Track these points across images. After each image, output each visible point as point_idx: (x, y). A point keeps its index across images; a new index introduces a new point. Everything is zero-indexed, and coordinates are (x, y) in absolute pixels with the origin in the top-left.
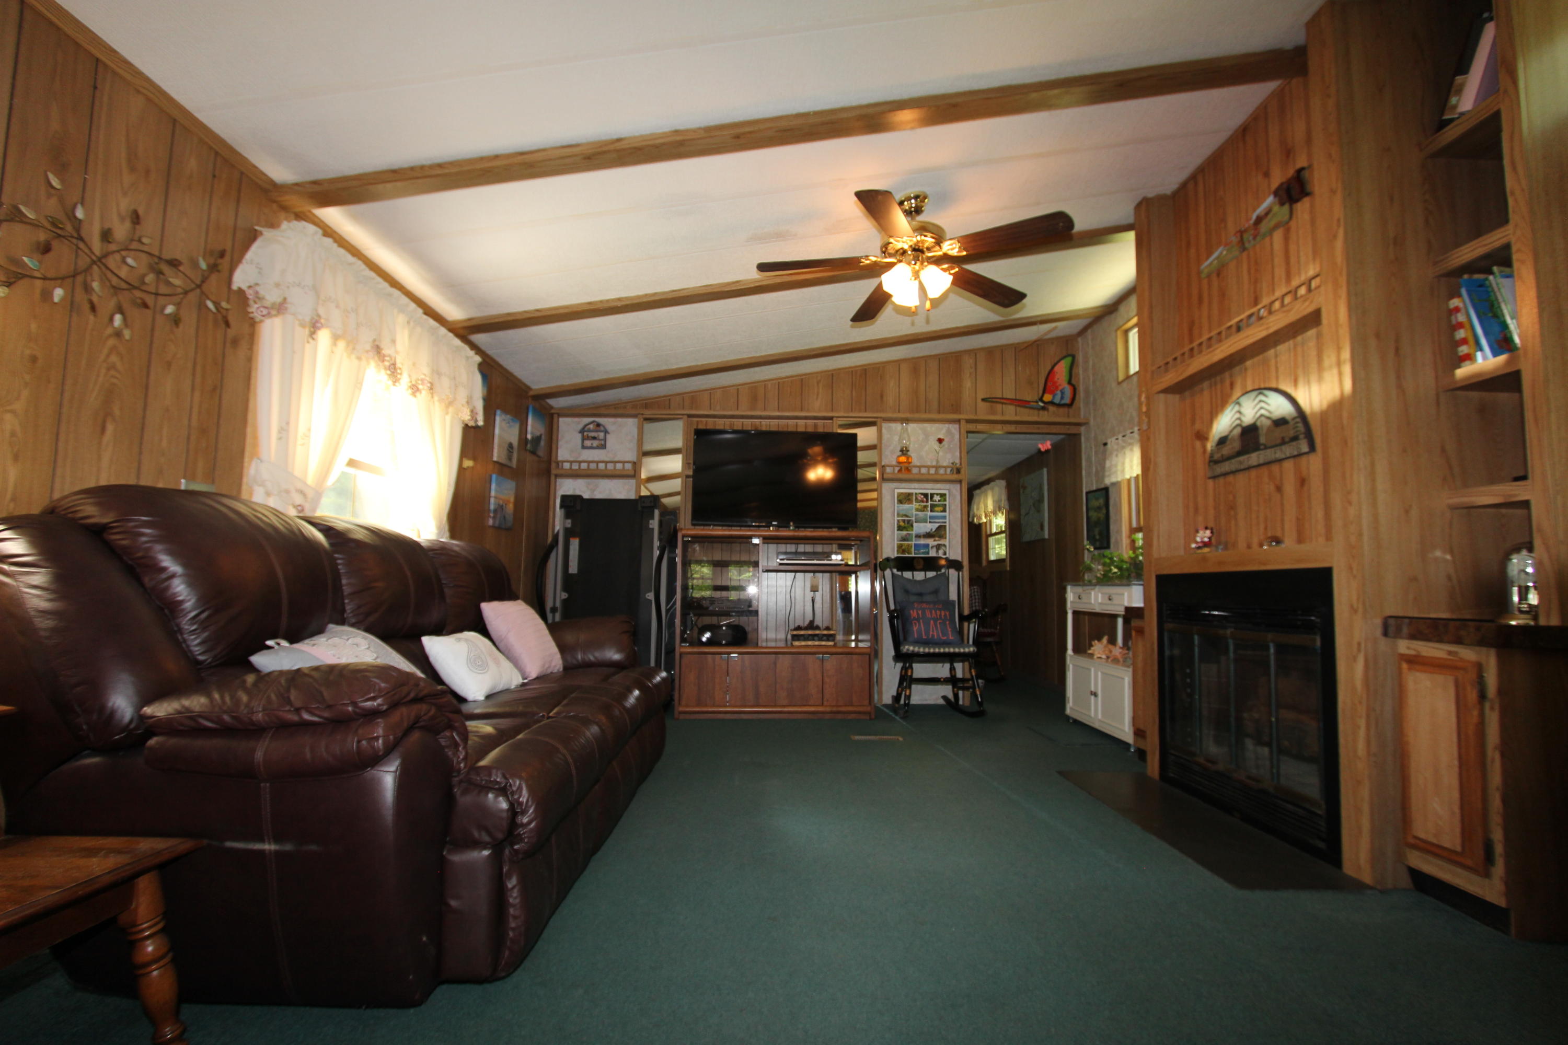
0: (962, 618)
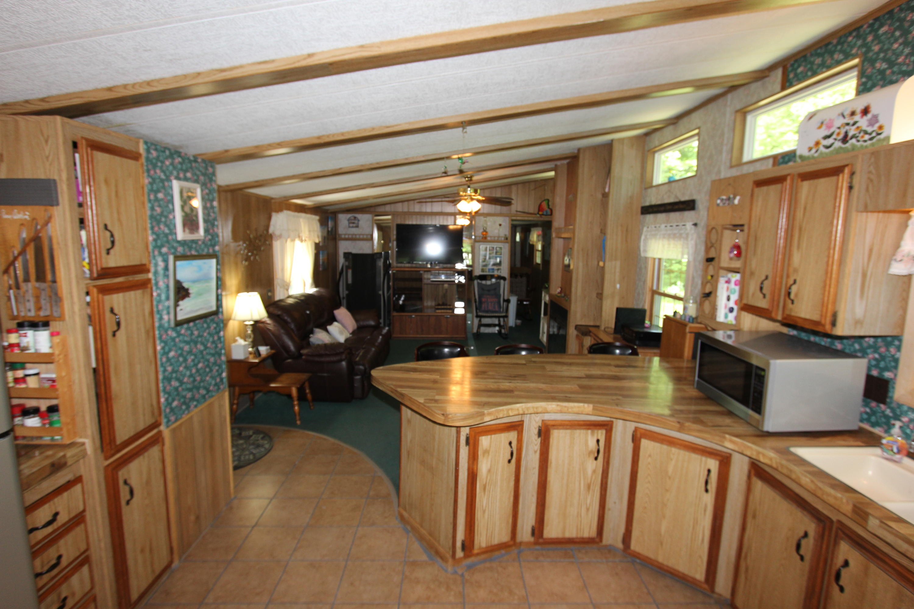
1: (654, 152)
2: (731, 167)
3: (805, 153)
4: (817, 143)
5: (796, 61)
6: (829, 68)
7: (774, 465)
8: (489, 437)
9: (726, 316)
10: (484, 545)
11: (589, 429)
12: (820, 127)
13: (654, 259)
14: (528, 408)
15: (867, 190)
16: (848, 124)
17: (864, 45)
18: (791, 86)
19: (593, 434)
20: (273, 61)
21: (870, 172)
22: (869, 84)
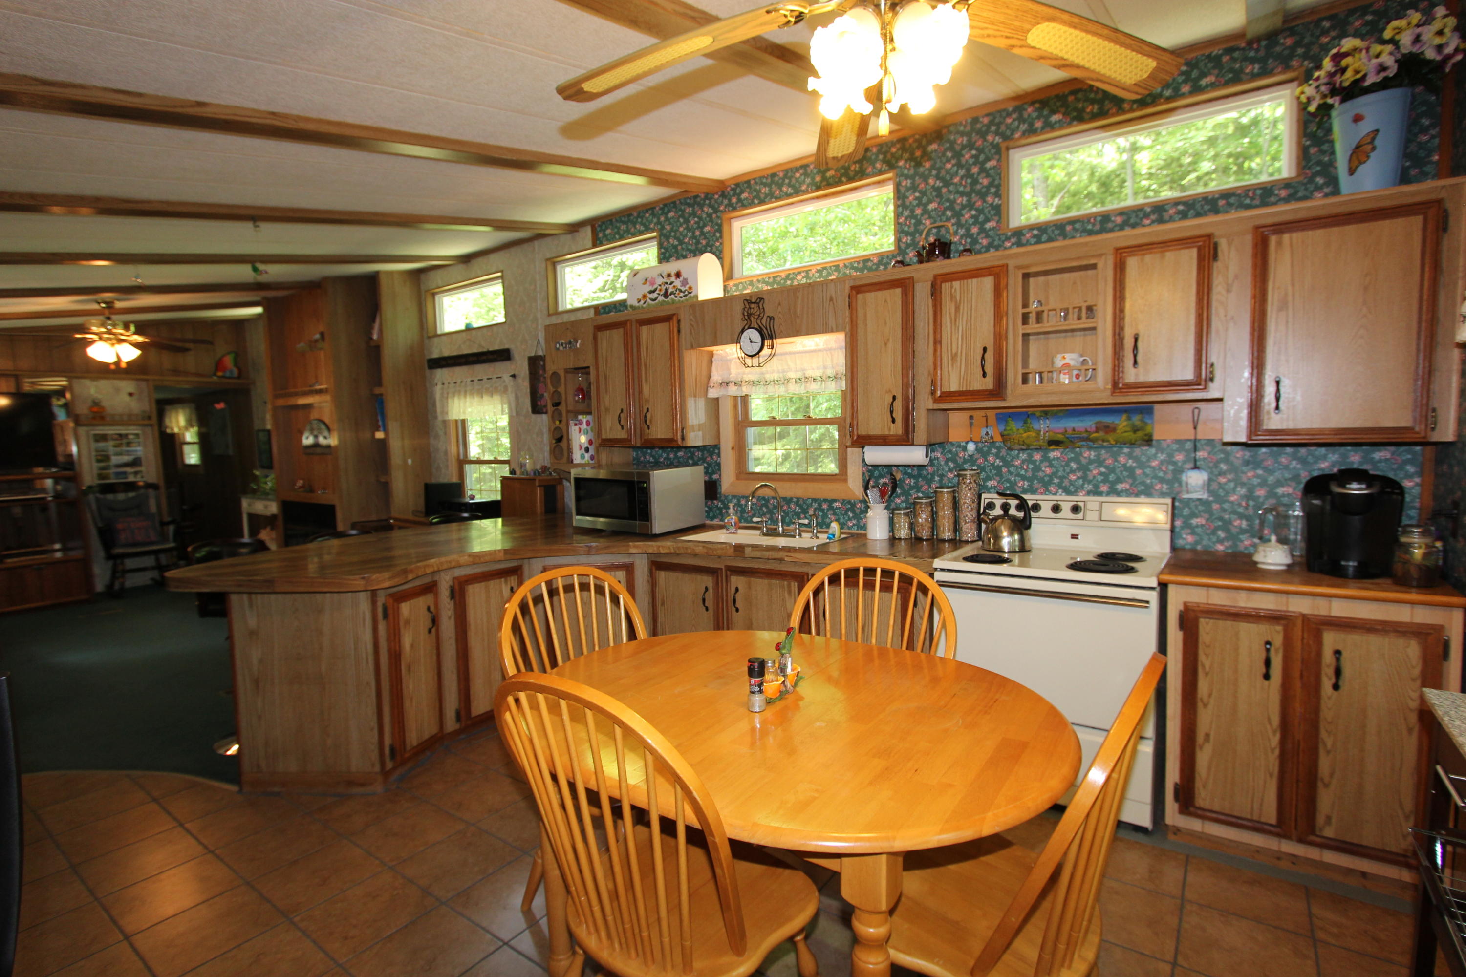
0: (163, 524)
1: (434, 295)
2: (549, 315)
3: (635, 303)
4: (644, 296)
5: (603, 223)
6: (634, 235)
7: (673, 551)
8: (408, 603)
9: (583, 457)
10: (415, 743)
11: (501, 578)
12: (645, 284)
13: (456, 421)
14: (442, 563)
15: (691, 333)
16: (667, 283)
17: (659, 223)
18: (601, 244)
19: (506, 582)
20: (140, 95)
21: (691, 320)
22: (667, 255)
